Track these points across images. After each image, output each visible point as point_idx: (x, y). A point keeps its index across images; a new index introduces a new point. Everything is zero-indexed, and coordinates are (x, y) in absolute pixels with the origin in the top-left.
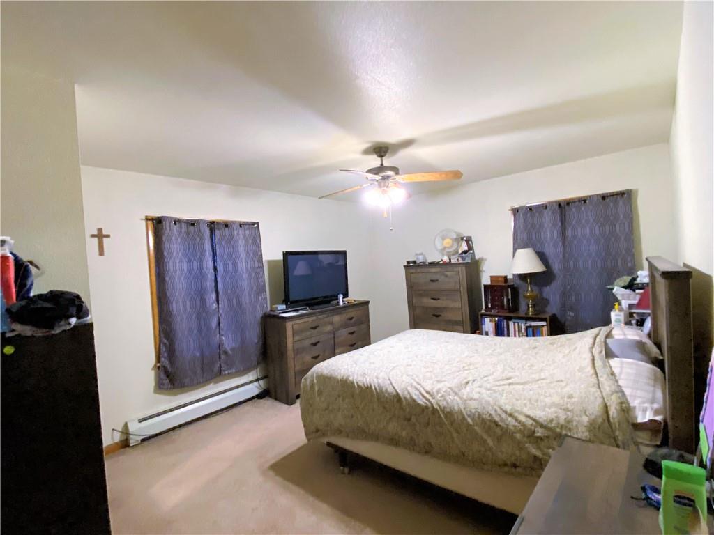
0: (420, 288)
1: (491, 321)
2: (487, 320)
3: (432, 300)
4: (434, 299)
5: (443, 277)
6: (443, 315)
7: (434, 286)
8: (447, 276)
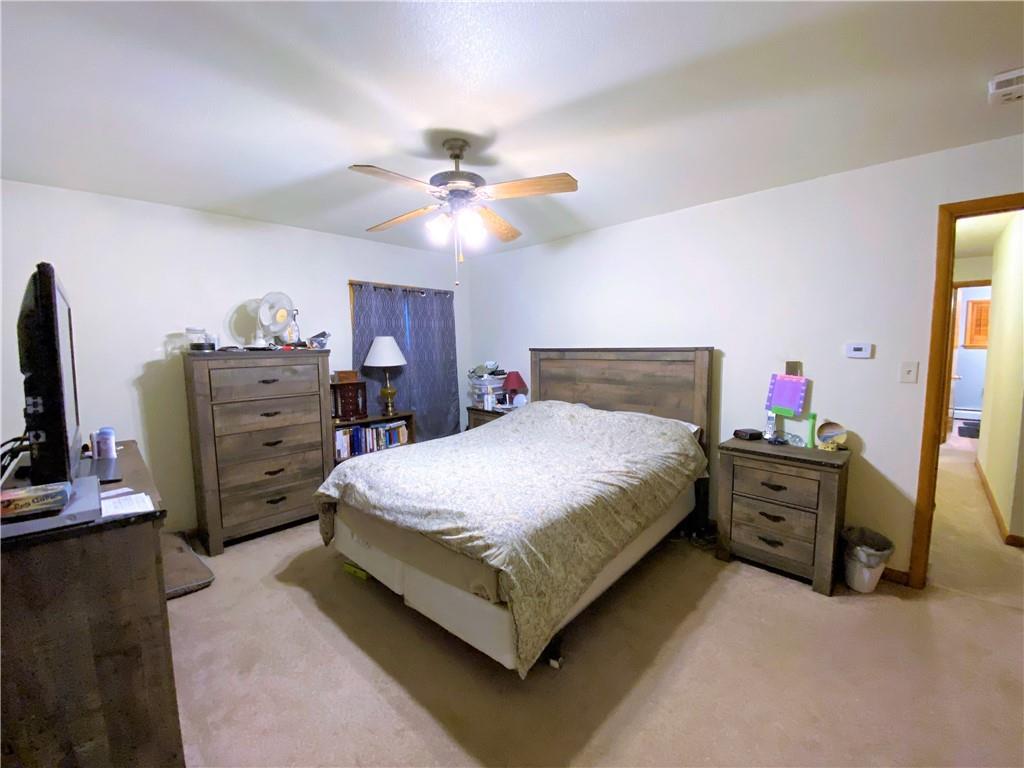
0: (235, 398)
1: (345, 434)
2: (339, 434)
3: (265, 418)
4: (267, 415)
5: (288, 374)
6: (284, 439)
7: (269, 391)
8: (295, 372)
